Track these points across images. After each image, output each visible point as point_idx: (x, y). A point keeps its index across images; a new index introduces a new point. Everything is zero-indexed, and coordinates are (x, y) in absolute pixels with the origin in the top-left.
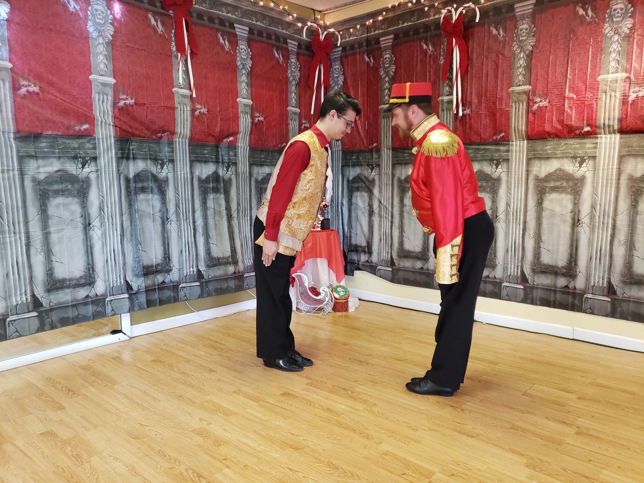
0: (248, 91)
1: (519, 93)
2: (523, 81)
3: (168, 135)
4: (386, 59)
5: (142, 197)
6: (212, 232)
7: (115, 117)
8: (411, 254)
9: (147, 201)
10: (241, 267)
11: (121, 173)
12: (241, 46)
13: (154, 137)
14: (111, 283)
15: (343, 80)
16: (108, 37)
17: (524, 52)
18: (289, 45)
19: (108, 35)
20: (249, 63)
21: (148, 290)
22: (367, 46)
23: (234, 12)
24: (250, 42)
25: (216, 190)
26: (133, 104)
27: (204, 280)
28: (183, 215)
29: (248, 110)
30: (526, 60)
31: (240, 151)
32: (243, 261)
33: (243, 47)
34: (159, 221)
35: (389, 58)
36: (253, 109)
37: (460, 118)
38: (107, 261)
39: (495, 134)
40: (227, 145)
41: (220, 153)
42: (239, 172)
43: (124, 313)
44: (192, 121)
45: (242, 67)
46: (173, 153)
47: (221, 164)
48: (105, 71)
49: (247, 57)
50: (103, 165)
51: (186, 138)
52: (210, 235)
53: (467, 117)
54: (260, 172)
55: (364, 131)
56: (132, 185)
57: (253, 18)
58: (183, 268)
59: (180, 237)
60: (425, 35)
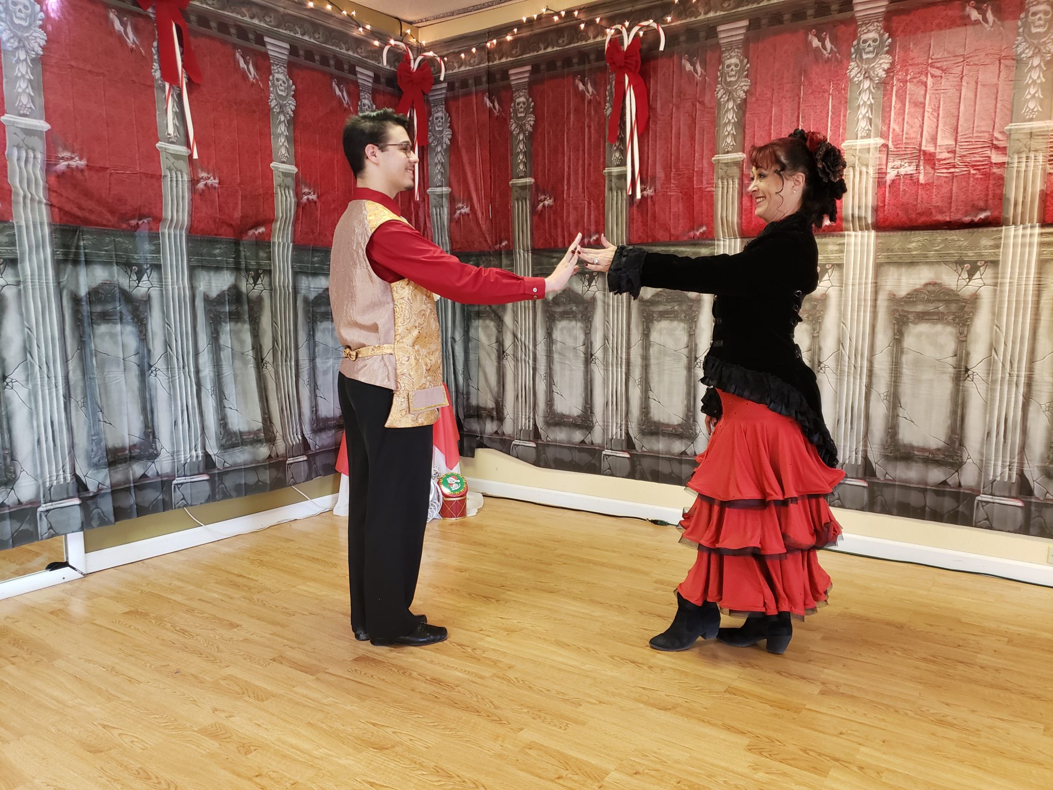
0: (290, 150)
1: (727, 164)
2: (733, 145)
3: (149, 223)
4: (519, 104)
5: (103, 329)
6: (230, 390)
7: (49, 190)
8: (565, 420)
9: (113, 336)
10: (281, 447)
11: (64, 287)
12: (277, 76)
13: (124, 226)
14: (48, 480)
15: (450, 137)
16: (36, 49)
17: (734, 101)
18: (359, 76)
19: (36, 46)
20: (291, 105)
21: (117, 491)
22: (489, 82)
23: (264, 17)
24: (292, 68)
25: (235, 317)
26: (83, 167)
27: (216, 471)
28: (178, 359)
29: (290, 182)
30: (737, 114)
31: (277, 252)
32: (284, 437)
33: (281, 76)
34: (134, 371)
35: (524, 103)
36: (298, 181)
37: (638, 202)
38: (39, 441)
39: (692, 229)
40: (254, 239)
41: (243, 253)
42: (275, 286)
43: (73, 532)
44: (192, 200)
45: (278, 110)
46: (159, 253)
47: (243, 273)
48: (31, 108)
49: (287, 95)
50: (29, 273)
51: (181, 229)
52: (226, 393)
53: (649, 200)
54: (312, 286)
55: (486, 220)
56: (85, 308)
57: (298, 29)
58: (178, 451)
59: (172, 397)
60: (581, 68)
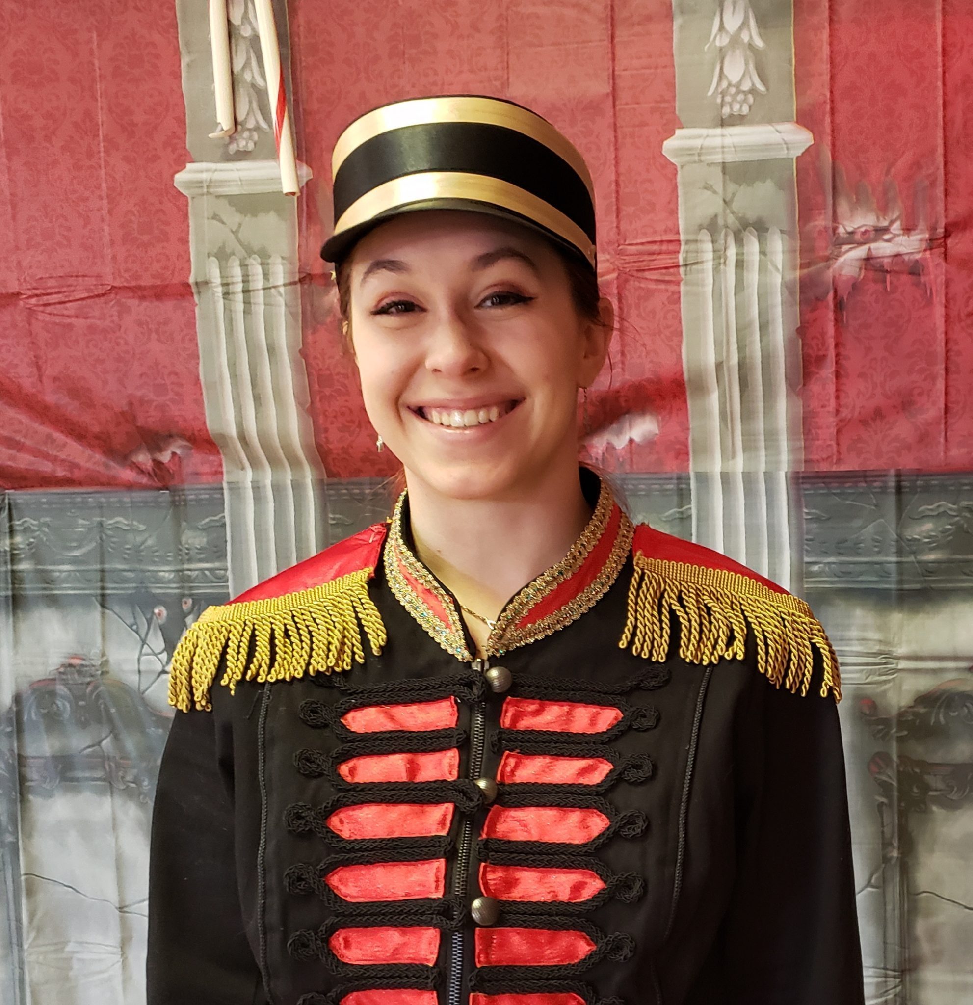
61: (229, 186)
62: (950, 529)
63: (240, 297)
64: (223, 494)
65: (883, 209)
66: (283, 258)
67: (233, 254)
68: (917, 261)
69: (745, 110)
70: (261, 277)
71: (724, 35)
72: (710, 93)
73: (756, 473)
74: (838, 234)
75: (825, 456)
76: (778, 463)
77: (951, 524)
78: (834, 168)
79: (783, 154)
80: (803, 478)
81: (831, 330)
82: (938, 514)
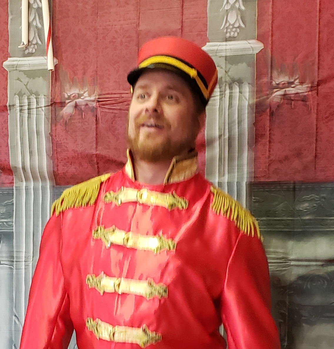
61: (25, 67)
62: (315, 206)
63: (26, 111)
64: (13, 191)
65: (292, 74)
66: (44, 95)
67: (25, 94)
68: (305, 96)
69: (236, 35)
70: (35, 103)
71: (228, 4)
72: (222, 28)
73: (233, 182)
74: (273, 84)
75: (263, 175)
76: (242, 178)
77: (316, 204)
78: (272, 58)
79: (251, 52)
80: (253, 184)
81: (268, 123)
82: (311, 200)
